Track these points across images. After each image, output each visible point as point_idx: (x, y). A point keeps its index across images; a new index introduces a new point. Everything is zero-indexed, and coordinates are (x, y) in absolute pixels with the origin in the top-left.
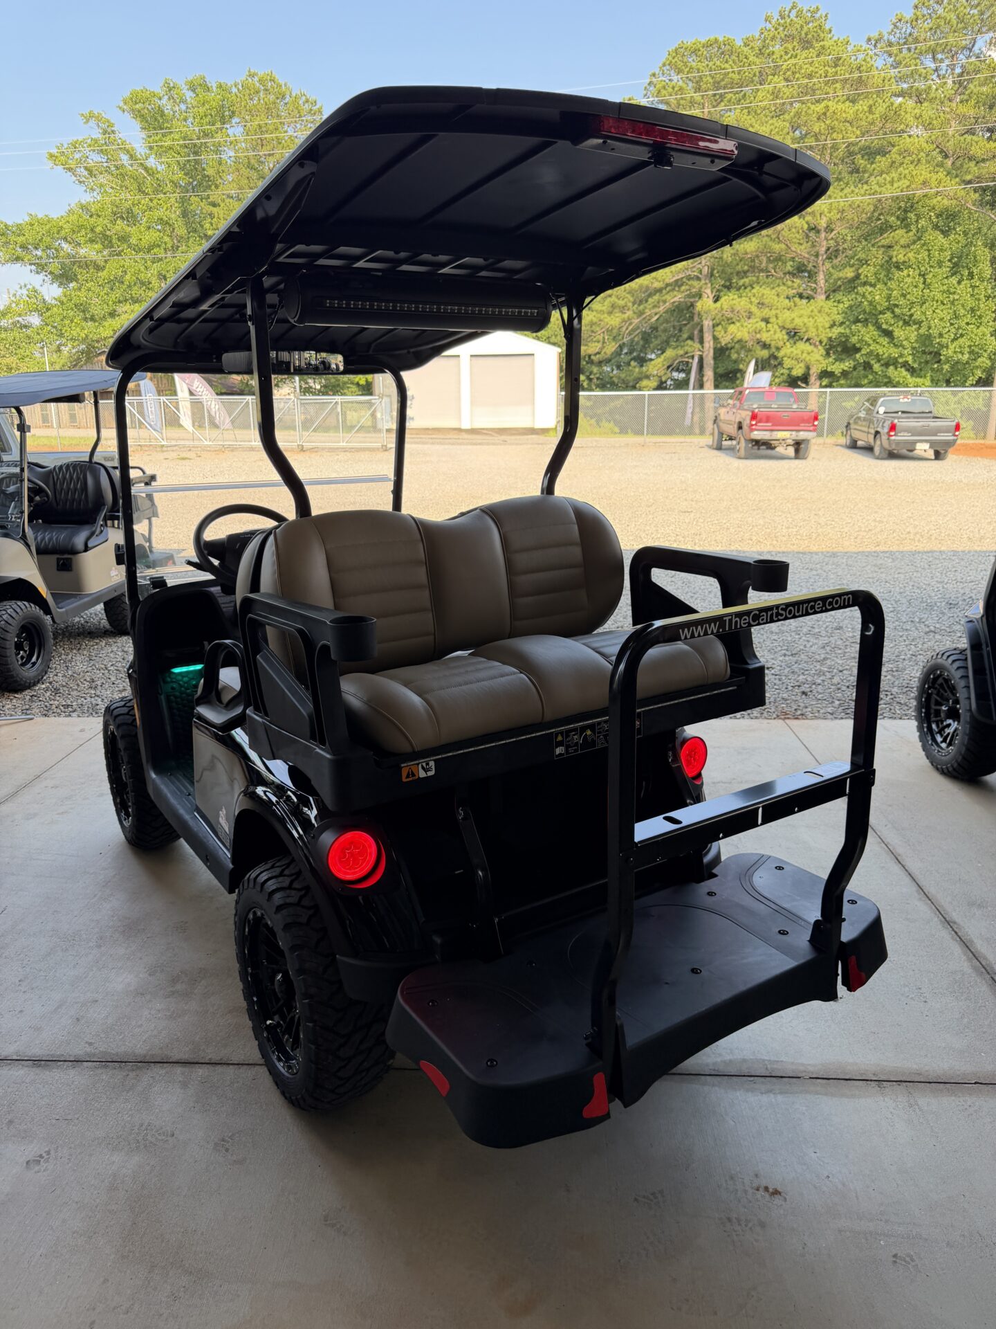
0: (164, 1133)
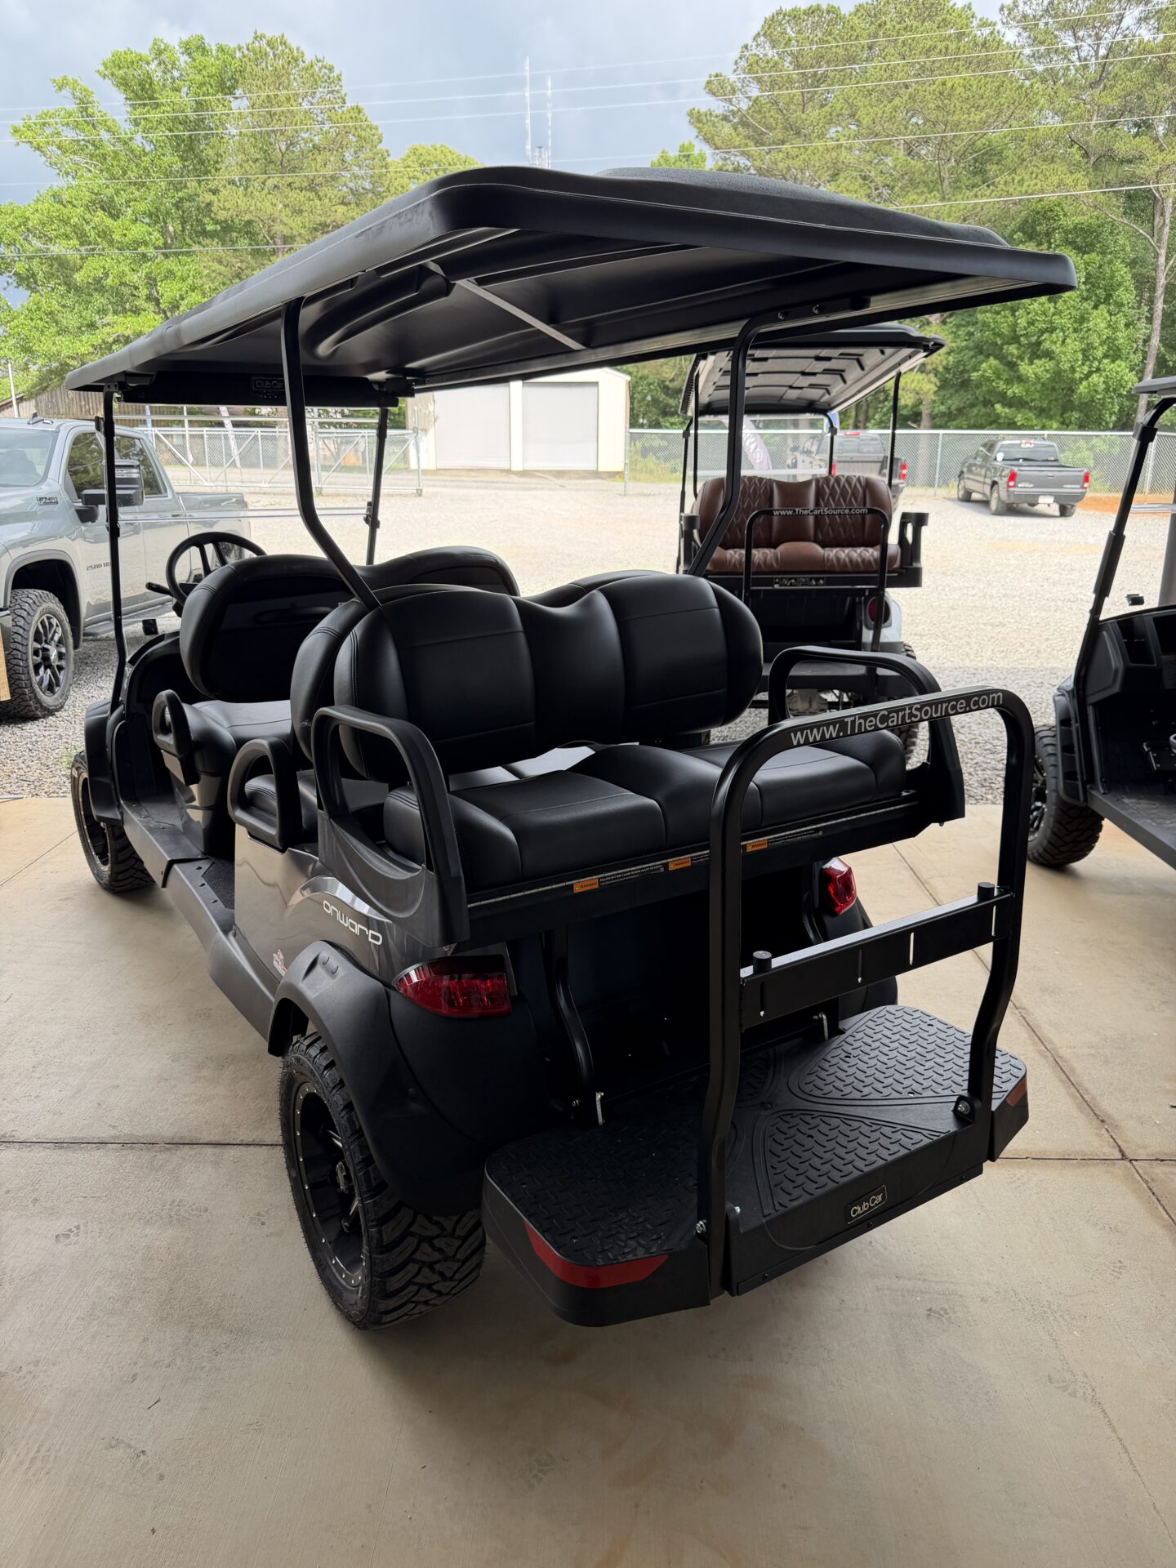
0: (197, 1209)
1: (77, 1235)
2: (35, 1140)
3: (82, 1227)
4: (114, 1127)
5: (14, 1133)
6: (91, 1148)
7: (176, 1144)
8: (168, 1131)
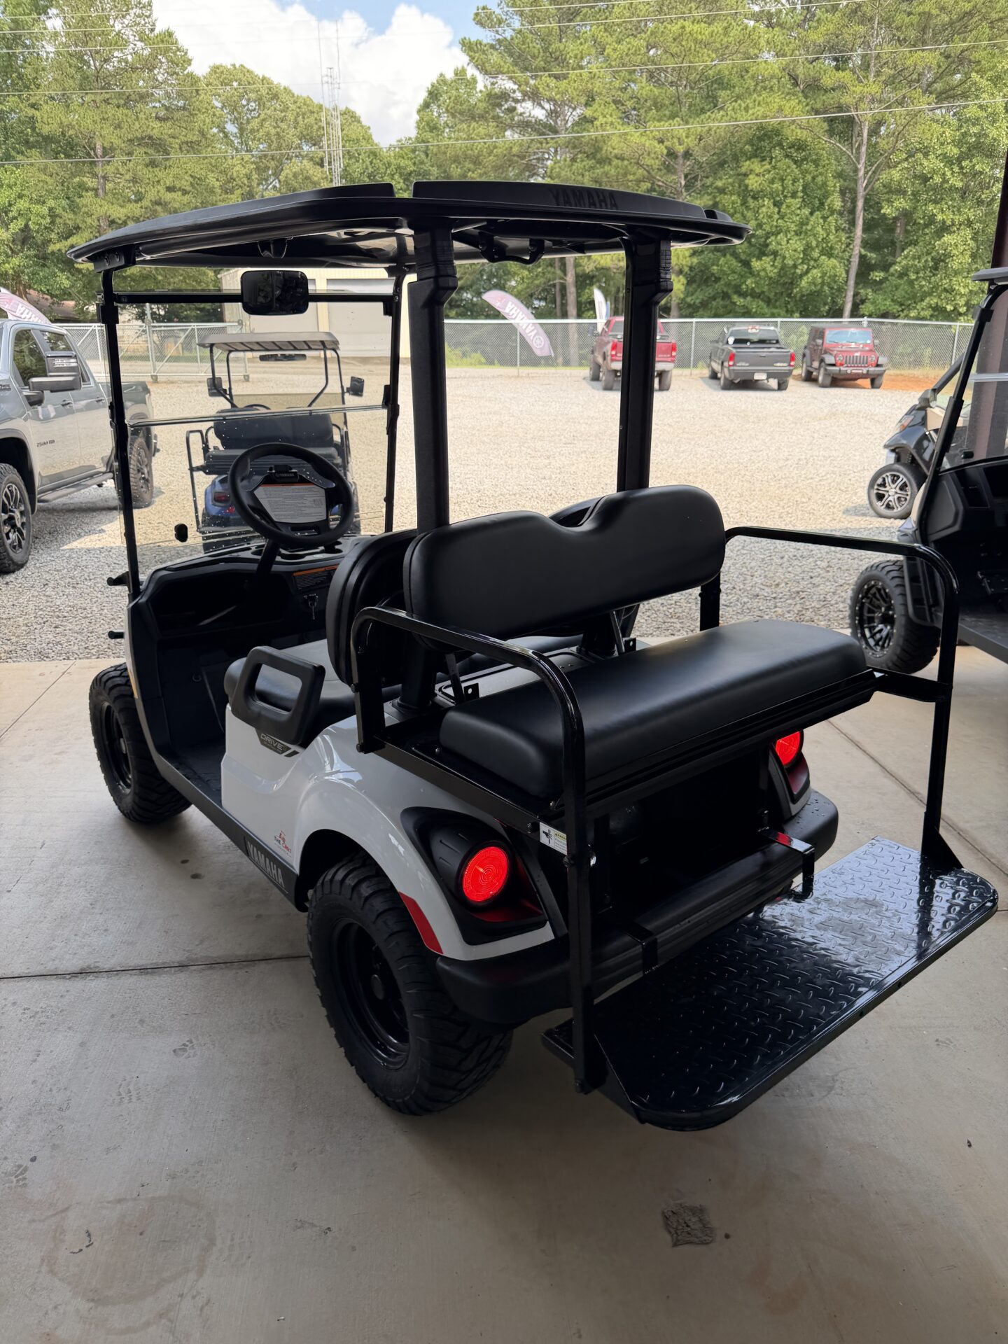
1: (193, 1047)
2: (119, 969)
3: (194, 1040)
4: (188, 951)
5: (97, 964)
6: (175, 971)
7: (250, 961)
8: (241, 952)
